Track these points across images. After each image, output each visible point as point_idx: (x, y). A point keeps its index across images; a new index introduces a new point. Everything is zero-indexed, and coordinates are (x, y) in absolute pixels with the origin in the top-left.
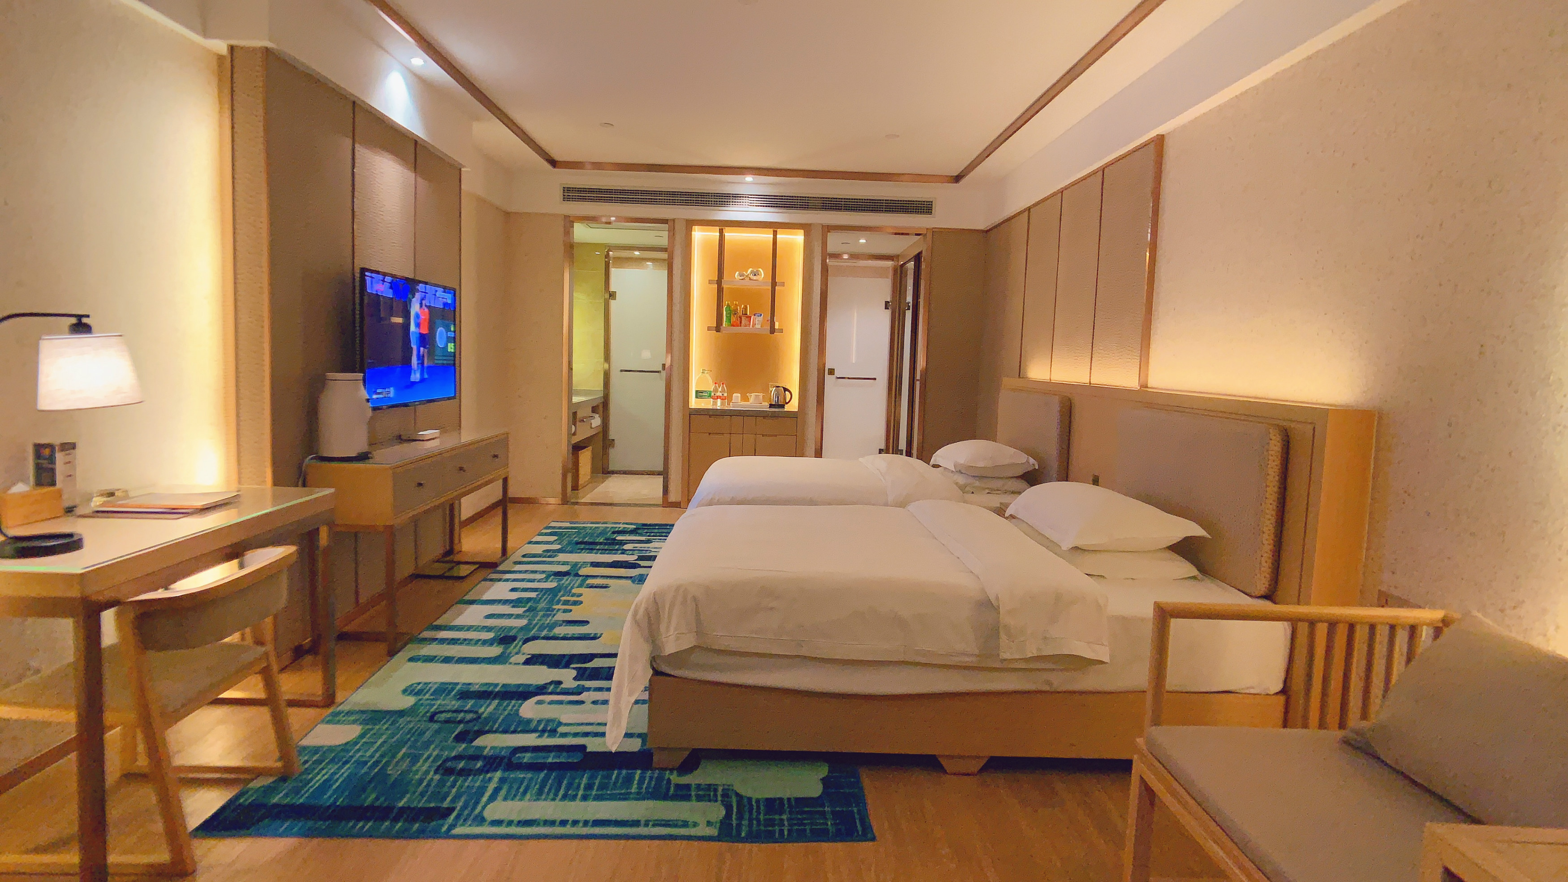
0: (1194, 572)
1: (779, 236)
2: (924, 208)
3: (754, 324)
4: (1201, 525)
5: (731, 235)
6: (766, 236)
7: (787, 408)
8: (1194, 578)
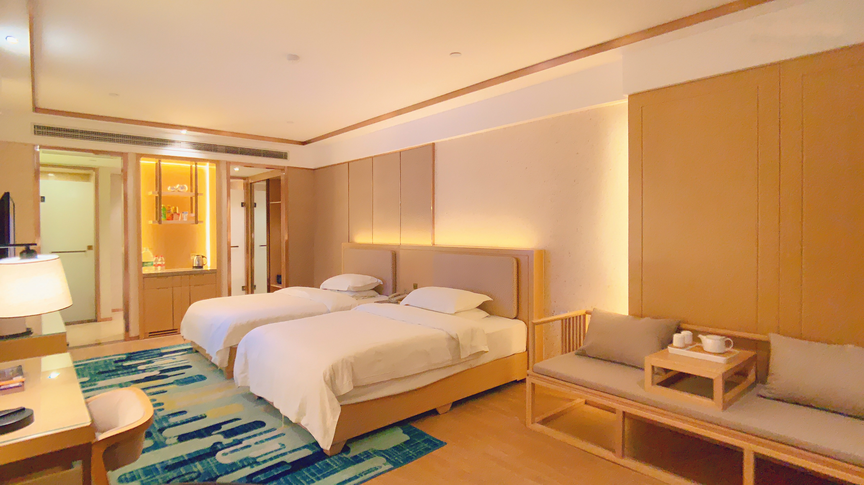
0: (488, 315)
1: (198, 166)
2: (282, 156)
3: (182, 218)
4: (488, 296)
5: (164, 163)
6: (187, 165)
7: (204, 268)
8: (487, 317)
